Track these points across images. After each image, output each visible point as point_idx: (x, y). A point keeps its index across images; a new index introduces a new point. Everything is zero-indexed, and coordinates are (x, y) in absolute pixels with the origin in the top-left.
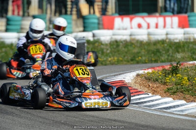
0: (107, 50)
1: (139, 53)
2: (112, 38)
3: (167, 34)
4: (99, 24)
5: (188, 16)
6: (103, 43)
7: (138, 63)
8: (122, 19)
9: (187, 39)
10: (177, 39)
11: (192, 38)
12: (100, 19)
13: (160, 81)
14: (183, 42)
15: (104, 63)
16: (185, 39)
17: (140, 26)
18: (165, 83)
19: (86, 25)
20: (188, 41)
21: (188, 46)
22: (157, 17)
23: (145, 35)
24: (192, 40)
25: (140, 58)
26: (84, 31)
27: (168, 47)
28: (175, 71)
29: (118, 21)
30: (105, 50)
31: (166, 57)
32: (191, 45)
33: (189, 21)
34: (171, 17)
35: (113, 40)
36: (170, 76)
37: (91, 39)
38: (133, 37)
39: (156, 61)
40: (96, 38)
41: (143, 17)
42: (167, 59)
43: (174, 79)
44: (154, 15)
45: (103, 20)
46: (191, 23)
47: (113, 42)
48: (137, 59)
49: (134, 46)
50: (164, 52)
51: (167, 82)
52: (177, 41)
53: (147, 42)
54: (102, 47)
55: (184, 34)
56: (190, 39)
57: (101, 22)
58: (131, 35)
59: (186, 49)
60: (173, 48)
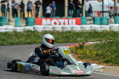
0: (41, 36)
1: (58, 37)
2: (43, 30)
3: (72, 28)
4: (34, 22)
5: (81, 19)
6: (39, 32)
7: (58, 43)
8: (46, 20)
9: (82, 31)
10: (77, 30)
11: (85, 30)
12: (35, 19)
13: (74, 52)
14: (80, 32)
15: (41, 43)
16: (81, 31)
17: (55, 23)
18: (77, 54)
19: (27, 23)
20: (83, 31)
21: (84, 35)
22: (65, 19)
23: (60, 28)
24: (85, 31)
25: (59, 40)
26: (26, 26)
27: (73, 35)
28: (81, 47)
29: (44, 21)
30: (40, 36)
31: (73, 40)
32: (85, 34)
33: (81, 21)
34: (72, 19)
35: (44, 30)
36: (79, 50)
37: (33, 30)
38: (54, 29)
39: (67, 42)
40: (35, 30)
41: (57, 19)
42: (74, 41)
43: (81, 52)
44: (63, 18)
45: (36, 20)
46: (82, 22)
47: (44, 32)
48: (58, 41)
49: (55, 34)
50: (71, 37)
51: (78, 53)
52: (77, 32)
53: (62, 32)
54: (38, 34)
55: (81, 28)
56: (84, 31)
57: (35, 21)
58: (53, 28)
59: (82, 36)
60: (76, 35)
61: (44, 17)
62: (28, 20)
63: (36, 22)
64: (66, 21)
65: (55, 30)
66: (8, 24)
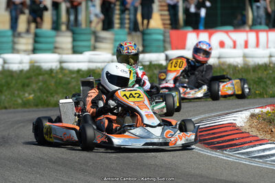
3: (271, 56)
4: (164, 41)
8: (198, 35)
12: (167, 34)
19: (146, 43)
22: (247, 32)
23: (239, 57)
34: (267, 31)
37: (164, 63)
38: (222, 60)
39: (261, 95)
41: (227, 32)
45: (171, 37)
49: (224, 73)
50: (270, 82)
53: (242, 68)
57: (168, 39)
58: (219, 58)
61: (190, 29)
62: (147, 37)
63: (171, 43)
64: (252, 36)
65: (223, 64)
66: (95, 48)
